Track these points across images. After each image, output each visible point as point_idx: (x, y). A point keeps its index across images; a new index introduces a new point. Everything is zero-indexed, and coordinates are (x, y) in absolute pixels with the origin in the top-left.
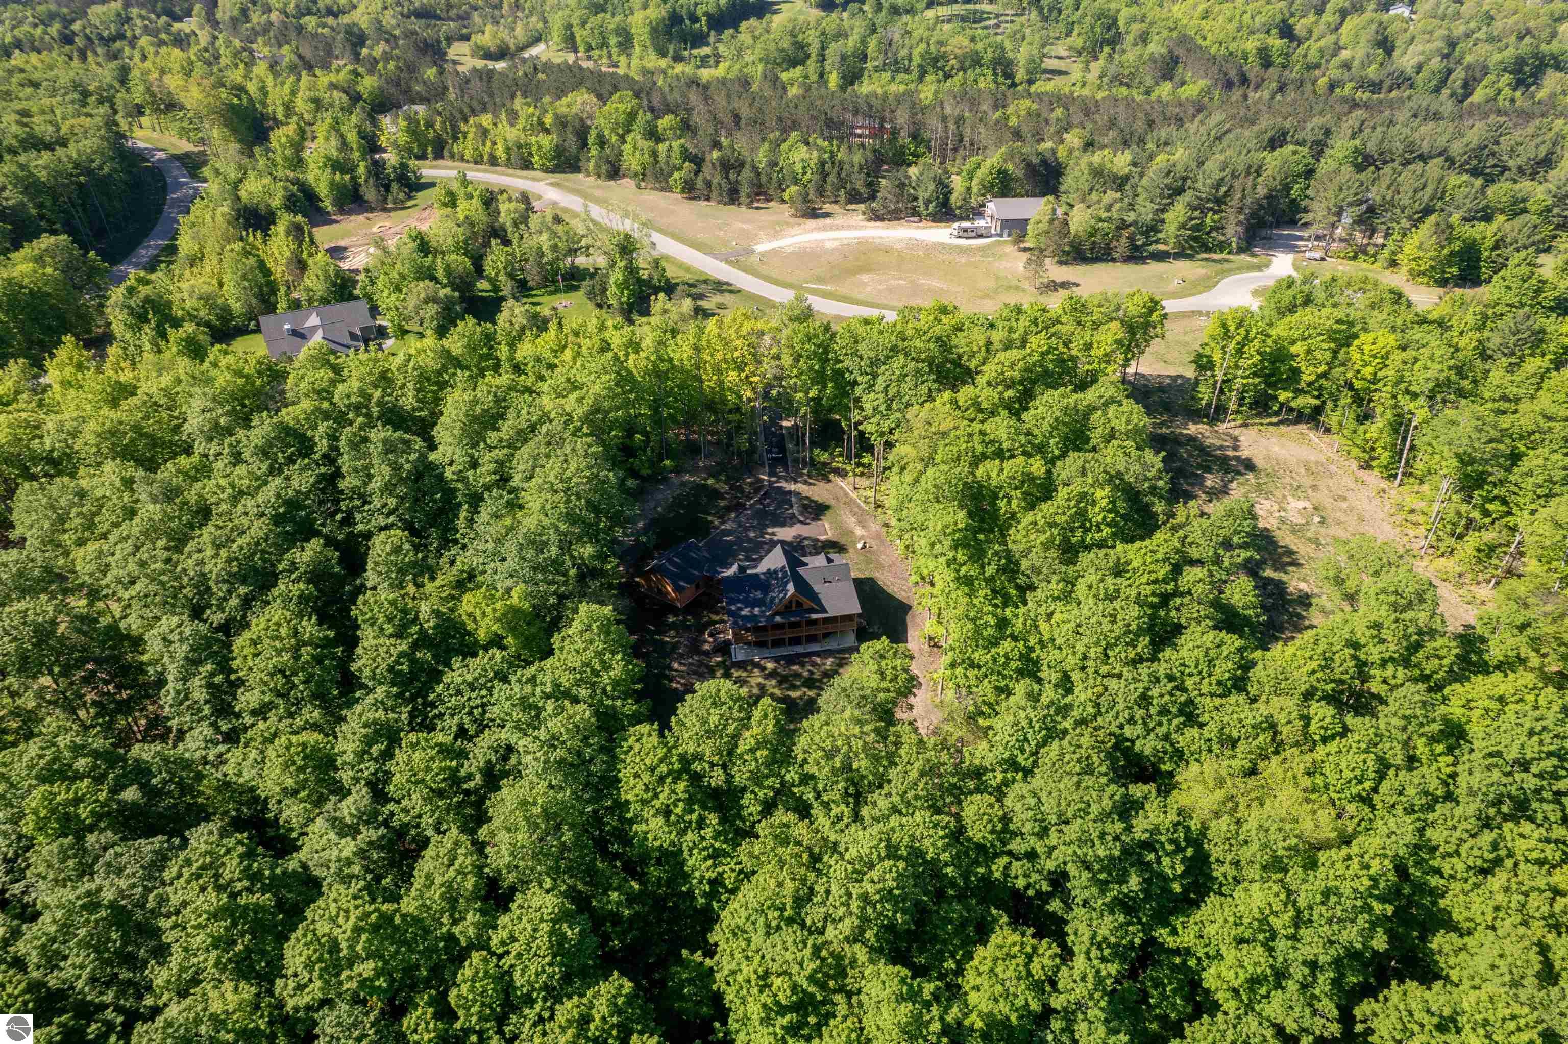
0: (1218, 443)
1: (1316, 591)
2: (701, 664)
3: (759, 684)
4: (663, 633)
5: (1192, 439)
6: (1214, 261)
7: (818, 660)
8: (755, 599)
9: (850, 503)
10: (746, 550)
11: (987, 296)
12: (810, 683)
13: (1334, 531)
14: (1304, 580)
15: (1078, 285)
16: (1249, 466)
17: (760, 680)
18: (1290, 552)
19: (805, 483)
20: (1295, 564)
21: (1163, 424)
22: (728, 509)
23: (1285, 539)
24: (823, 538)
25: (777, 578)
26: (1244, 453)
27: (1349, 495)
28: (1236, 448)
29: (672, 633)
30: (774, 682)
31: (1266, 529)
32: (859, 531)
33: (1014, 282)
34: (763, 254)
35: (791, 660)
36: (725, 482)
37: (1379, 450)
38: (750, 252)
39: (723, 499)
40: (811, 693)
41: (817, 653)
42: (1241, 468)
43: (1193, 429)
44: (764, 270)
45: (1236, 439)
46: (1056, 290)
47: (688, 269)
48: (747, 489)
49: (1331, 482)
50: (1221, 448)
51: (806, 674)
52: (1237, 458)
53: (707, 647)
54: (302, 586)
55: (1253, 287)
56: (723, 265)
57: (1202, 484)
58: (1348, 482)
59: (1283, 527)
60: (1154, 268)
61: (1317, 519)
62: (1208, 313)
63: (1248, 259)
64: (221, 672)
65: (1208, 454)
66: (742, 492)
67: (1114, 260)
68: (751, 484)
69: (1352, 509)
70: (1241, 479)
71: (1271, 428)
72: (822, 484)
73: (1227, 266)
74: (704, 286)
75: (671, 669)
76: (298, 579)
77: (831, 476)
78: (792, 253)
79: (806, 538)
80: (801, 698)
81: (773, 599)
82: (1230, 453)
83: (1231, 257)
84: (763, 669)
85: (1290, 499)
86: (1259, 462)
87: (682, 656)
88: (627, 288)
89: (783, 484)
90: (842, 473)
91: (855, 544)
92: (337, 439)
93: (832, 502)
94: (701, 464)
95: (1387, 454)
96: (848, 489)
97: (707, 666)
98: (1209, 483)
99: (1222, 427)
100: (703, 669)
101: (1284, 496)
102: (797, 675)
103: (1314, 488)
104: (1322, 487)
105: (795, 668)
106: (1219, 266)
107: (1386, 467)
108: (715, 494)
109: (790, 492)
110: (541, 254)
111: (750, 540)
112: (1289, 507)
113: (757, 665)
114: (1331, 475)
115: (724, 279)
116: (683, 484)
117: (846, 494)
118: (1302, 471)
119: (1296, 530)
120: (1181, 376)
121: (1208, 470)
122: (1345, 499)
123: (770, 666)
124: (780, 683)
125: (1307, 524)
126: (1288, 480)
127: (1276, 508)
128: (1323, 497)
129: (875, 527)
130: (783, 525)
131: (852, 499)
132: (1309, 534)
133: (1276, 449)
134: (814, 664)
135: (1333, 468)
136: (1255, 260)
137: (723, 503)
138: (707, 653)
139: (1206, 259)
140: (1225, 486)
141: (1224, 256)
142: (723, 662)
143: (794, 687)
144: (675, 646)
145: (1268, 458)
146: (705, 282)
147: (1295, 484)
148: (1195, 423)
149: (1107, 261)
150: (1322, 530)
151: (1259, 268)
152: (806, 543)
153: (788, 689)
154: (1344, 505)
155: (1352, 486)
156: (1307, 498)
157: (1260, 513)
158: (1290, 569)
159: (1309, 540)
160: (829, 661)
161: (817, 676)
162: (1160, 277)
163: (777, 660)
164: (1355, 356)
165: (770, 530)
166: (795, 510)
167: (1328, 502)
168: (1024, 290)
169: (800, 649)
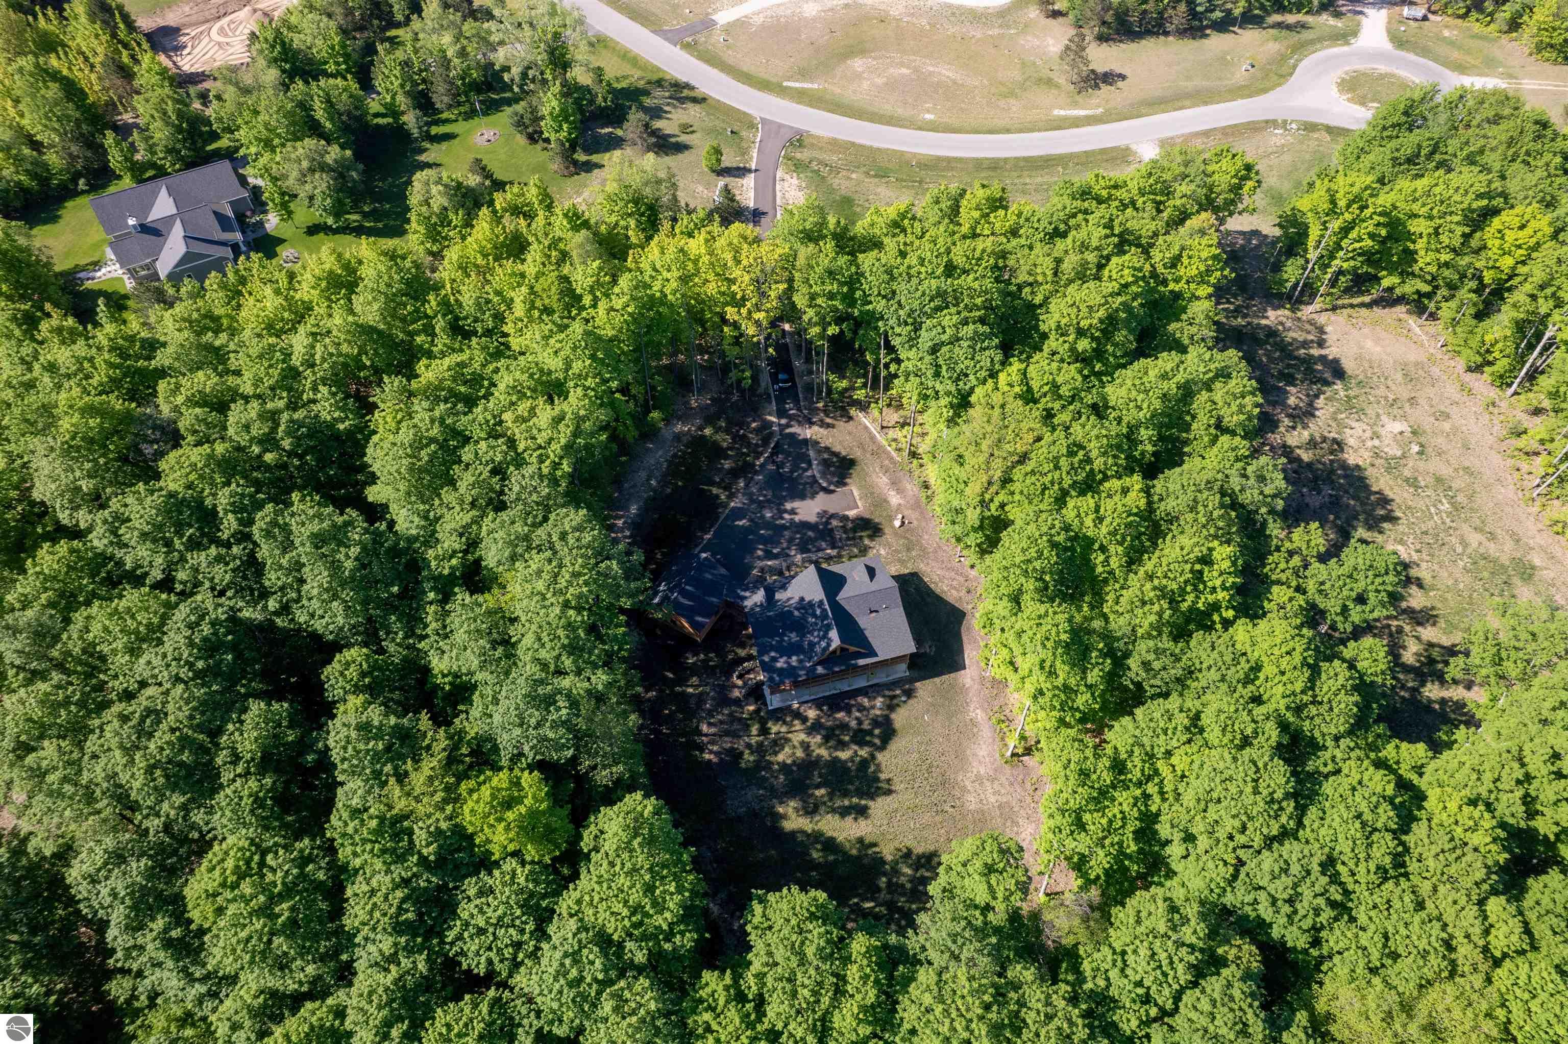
0: (1300, 336)
1: (1415, 557)
2: (733, 718)
3: (802, 743)
4: (682, 681)
5: (1271, 333)
6: (1289, 27)
7: (865, 702)
8: (790, 643)
9: (878, 452)
10: (765, 541)
11: (1012, 94)
12: (860, 738)
13: (1436, 465)
14: (1401, 542)
15: (1123, 77)
16: (1338, 371)
17: (802, 736)
18: (1385, 501)
19: (823, 425)
20: (1391, 518)
21: (1237, 311)
22: (735, 473)
23: (1380, 481)
24: (852, 513)
25: (814, 615)
26: (1331, 352)
27: (1454, 411)
28: (1321, 344)
29: (695, 680)
30: (818, 739)
31: (1358, 467)
32: (894, 499)
33: (1045, 73)
34: (729, 28)
35: (835, 703)
36: (727, 431)
37: (1497, 354)
38: (708, 24)
39: (727, 457)
40: (864, 752)
41: (863, 692)
42: (1328, 375)
43: (1274, 317)
44: (730, 57)
45: (1321, 330)
46: (1097, 86)
47: (635, 61)
48: (754, 439)
49: (1431, 391)
50: (1305, 344)
51: (853, 724)
52: (1323, 358)
53: (736, 693)
54: (253, 784)
55: (1337, 74)
56: (677, 52)
57: (1284, 404)
58: (1452, 390)
59: (1378, 462)
60: (1216, 42)
61: (1415, 448)
62: (1285, 122)
63: (1332, 21)
64: (178, 924)
65: (1291, 356)
66: (749, 445)
67: (1166, 33)
68: (757, 431)
69: (1455, 430)
70: (1329, 391)
71: (1364, 312)
72: (841, 424)
73: (1306, 35)
74: (658, 93)
75: (700, 734)
76: (246, 774)
77: (853, 412)
78: (763, 27)
79: (833, 516)
80: (852, 759)
81: (812, 645)
82: (1315, 352)
83: (1310, 19)
84: (804, 720)
85: (1384, 418)
86: (1348, 365)
87: (710, 714)
88: (566, 120)
89: (795, 429)
90: (863, 406)
91: (891, 519)
92: (251, 522)
93: (857, 454)
94: (694, 404)
95: (1506, 361)
96: (874, 429)
97: (740, 720)
98: (1292, 401)
99: (1307, 311)
100: (736, 726)
101: (1378, 415)
102: (844, 726)
103: (1412, 401)
104: (1423, 402)
105: (840, 715)
106: (1294, 38)
107: (1501, 377)
108: (718, 452)
109: (806, 441)
110: (446, 63)
111: (768, 525)
112: (1382, 432)
113: (798, 715)
114: (1433, 382)
115: (683, 78)
116: (678, 437)
117: (873, 438)
118: (1399, 376)
119: (1392, 465)
120: (1256, 233)
121: (1290, 380)
122: (1448, 416)
123: (812, 714)
124: (826, 739)
125: (1404, 456)
126: (1382, 391)
127: (1368, 434)
128: (1422, 416)
129: (912, 488)
130: (803, 497)
131: (880, 447)
132: (1407, 473)
133: (1369, 344)
134: (861, 708)
135: (1436, 371)
136: (1340, 24)
137: (727, 464)
138: (737, 702)
139: (1279, 25)
140: (1311, 404)
141: (1300, 17)
142: (757, 711)
143: (842, 745)
144: (701, 698)
145: (1359, 358)
146: (659, 83)
147: (1391, 397)
148: (1275, 308)
149: (1157, 34)
150: (1421, 465)
151: (1344, 37)
152: (835, 523)
153: (836, 749)
154: (1447, 426)
155: (1457, 396)
156: (1404, 417)
157: (1351, 442)
158: (1385, 525)
159: (1407, 480)
160: (879, 702)
161: (866, 726)
162: (1222, 61)
163: (818, 704)
164: (1493, 244)
165: (788, 506)
166: (816, 470)
167: (1427, 422)
168: (1057, 86)
169: (844, 686)
